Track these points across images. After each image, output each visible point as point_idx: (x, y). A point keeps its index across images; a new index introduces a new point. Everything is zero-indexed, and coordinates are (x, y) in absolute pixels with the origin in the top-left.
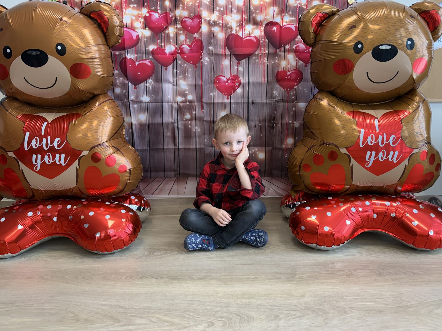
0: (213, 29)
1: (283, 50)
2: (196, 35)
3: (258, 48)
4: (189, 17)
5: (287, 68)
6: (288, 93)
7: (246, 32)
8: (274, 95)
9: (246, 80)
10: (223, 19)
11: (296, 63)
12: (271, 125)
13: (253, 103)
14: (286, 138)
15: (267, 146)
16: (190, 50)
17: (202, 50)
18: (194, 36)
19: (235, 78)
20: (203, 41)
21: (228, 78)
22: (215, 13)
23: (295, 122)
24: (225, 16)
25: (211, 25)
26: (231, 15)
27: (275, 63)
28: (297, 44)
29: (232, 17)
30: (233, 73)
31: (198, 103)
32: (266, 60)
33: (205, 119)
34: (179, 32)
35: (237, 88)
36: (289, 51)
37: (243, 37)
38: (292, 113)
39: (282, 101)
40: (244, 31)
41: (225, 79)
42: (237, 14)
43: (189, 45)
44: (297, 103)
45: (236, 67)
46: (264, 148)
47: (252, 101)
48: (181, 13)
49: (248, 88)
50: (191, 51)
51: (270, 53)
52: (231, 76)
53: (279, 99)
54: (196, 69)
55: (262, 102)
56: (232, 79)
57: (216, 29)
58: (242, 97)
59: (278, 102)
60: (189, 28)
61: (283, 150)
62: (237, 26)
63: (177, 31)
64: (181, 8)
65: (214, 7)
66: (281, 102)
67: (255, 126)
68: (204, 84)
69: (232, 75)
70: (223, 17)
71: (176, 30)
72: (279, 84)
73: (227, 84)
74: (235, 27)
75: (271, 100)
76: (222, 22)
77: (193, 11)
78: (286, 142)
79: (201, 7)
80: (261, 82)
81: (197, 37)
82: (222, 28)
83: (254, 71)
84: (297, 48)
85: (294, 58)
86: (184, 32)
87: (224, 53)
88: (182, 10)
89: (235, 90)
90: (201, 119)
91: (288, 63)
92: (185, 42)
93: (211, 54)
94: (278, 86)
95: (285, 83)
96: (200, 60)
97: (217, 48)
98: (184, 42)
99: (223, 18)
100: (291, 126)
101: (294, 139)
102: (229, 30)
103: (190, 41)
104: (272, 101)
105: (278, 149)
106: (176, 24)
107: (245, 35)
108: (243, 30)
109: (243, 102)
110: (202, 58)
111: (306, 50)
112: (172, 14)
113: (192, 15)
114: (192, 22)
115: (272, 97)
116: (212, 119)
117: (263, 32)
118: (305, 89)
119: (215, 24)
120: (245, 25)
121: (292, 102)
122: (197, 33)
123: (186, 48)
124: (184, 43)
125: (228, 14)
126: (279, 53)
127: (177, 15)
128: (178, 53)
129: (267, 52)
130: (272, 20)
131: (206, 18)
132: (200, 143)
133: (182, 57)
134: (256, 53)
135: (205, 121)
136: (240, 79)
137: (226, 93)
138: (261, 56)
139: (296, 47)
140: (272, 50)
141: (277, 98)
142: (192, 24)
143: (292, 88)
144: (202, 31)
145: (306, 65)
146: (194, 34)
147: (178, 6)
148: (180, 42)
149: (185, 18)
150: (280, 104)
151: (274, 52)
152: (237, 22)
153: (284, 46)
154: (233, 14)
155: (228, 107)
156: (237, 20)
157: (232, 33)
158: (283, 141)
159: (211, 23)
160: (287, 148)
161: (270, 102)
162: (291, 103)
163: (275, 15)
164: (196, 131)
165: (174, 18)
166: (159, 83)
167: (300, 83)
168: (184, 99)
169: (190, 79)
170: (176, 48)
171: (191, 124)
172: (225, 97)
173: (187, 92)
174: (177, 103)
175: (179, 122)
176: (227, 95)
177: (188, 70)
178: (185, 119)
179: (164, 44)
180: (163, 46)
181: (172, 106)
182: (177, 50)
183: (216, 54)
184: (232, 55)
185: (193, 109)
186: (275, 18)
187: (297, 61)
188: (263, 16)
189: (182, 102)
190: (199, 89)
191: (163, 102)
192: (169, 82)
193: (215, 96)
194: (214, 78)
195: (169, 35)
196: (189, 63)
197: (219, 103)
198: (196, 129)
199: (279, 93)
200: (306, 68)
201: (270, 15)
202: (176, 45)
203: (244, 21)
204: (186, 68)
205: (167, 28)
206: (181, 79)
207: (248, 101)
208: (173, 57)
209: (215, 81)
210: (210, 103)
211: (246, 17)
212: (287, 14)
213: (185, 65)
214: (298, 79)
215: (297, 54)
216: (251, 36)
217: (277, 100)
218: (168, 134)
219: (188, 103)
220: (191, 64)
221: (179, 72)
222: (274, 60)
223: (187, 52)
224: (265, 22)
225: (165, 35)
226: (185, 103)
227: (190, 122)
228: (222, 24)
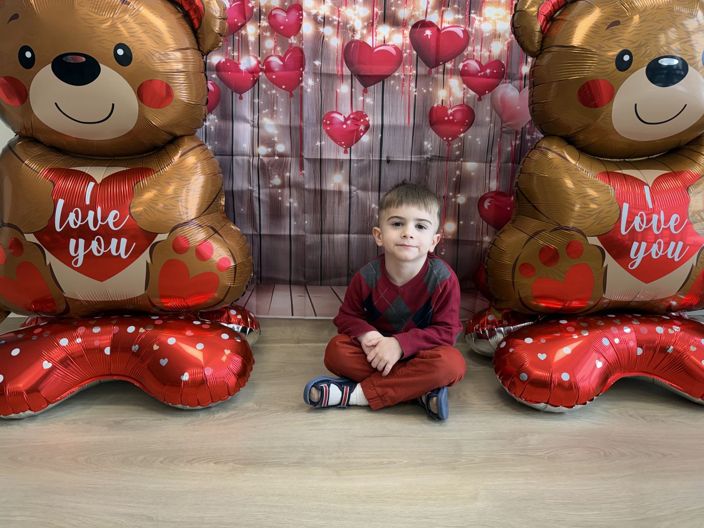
0: (321, 29)
1: (441, 70)
2: (293, 40)
3: (399, 65)
4: (282, 9)
6: (449, 145)
7: (380, 38)
8: (425, 148)
9: (377, 121)
10: (341, 13)
11: (464, 94)
13: (388, 161)
14: (445, 221)
16: (282, 65)
17: (302, 65)
18: (290, 41)
19: (358, 117)
20: (304, 51)
21: (346, 116)
22: (326, 2)
23: (459, 195)
24: (343, 9)
25: (319, 23)
26: (354, 6)
27: (428, 91)
28: (465, 61)
29: (355, 10)
30: (356, 108)
31: (294, 159)
32: (412, 87)
33: (307, 186)
34: (264, 33)
35: (362, 134)
36: (453, 72)
37: (374, 47)
38: (454, 179)
39: (437, 158)
40: (376, 36)
41: (342, 119)
42: (364, 7)
43: (281, 58)
44: (463, 163)
45: (361, 98)
47: (388, 158)
48: (269, 1)
49: (380, 135)
50: (285, 67)
51: (420, 75)
52: (352, 114)
53: (433, 156)
54: (292, 99)
55: (405, 160)
56: (353, 118)
57: (328, 31)
58: (371, 150)
59: (431, 159)
60: (282, 27)
62: (364, 27)
63: (261, 33)
66: (435, 160)
68: (306, 126)
69: (354, 112)
70: (340, 9)
71: (259, 31)
72: (433, 130)
73: (345, 126)
74: (360, 28)
75: (419, 156)
76: (337, 19)
78: (444, 229)
80: (403, 124)
81: (295, 44)
82: (338, 29)
83: (392, 106)
84: (466, 68)
85: (460, 86)
86: (272, 34)
87: (340, 73)
89: (358, 138)
90: (299, 187)
91: (450, 94)
92: (274, 52)
93: (319, 74)
94: (432, 133)
95: (443, 128)
96: (299, 84)
97: (328, 64)
98: (273, 52)
99: (339, 11)
100: (452, 200)
101: (457, 223)
102: (351, 34)
103: (282, 50)
104: (421, 158)
106: (260, 20)
107: (377, 42)
108: (374, 33)
109: (371, 159)
110: (301, 81)
111: (481, 72)
112: (253, 2)
113: (286, 4)
114: (287, 17)
115: (421, 151)
116: (318, 187)
117: (408, 39)
118: (478, 139)
119: (325, 21)
120: (377, 26)
121: (456, 161)
122: (294, 36)
123: (275, 61)
124: (273, 54)
125: (348, 4)
126: (435, 75)
127: (262, 4)
128: (262, 70)
129: (415, 72)
130: (422, 18)
131: (310, 11)
132: (297, 227)
133: (268, 78)
134: (396, 74)
135: (306, 189)
136: (367, 119)
137: (343, 143)
138: (404, 79)
139: (464, 66)
140: (423, 70)
141: (430, 154)
142: (287, 20)
143: (455, 137)
144: (302, 34)
145: (480, 97)
146: (290, 38)
148: (266, 52)
149: (274, 9)
150: (434, 164)
151: (427, 73)
152: (363, 20)
153: (444, 64)
154: (357, 6)
155: (346, 166)
156: (364, 16)
157: (355, 38)
159: (320, 20)
160: (444, 239)
161: (419, 159)
162: (454, 162)
163: (429, 10)
164: (290, 207)
165: (257, 9)
166: (228, 122)
167: (469, 128)
168: (270, 150)
169: (281, 117)
170: (259, 62)
171: (282, 195)
172: (342, 149)
173: (276, 139)
174: (259, 157)
175: (261, 191)
176: (344, 146)
177: (278, 101)
178: (271, 186)
179: (239, 53)
180: (236, 58)
181: (249, 162)
182: (260, 65)
183: (326, 73)
184: (353, 76)
185: (286, 168)
186: (430, 14)
187: (465, 91)
188: (409, 12)
189: (267, 156)
190: (296, 134)
191: (234, 154)
192: (246, 120)
193: (323, 148)
194: (323, 116)
195: (247, 38)
196: (281, 88)
197: (330, 160)
198: (290, 203)
199: (433, 146)
200: (479, 102)
201: (421, 10)
202: (259, 56)
203: (376, 19)
204: (275, 97)
205: (243, 26)
206: (266, 115)
207: (381, 156)
208: (254, 77)
209: (324, 121)
210: (315, 159)
211: (380, 12)
212: (449, 9)
213: (274, 92)
214: (467, 121)
215: (466, 78)
216: (388, 44)
217: (429, 157)
218: (242, 210)
219: (277, 158)
220: (283, 91)
221: (262, 103)
222: (427, 87)
223: (277, 70)
224: (413, 22)
225: (240, 39)
226: (272, 158)
227: (280, 191)
228: (339, 22)
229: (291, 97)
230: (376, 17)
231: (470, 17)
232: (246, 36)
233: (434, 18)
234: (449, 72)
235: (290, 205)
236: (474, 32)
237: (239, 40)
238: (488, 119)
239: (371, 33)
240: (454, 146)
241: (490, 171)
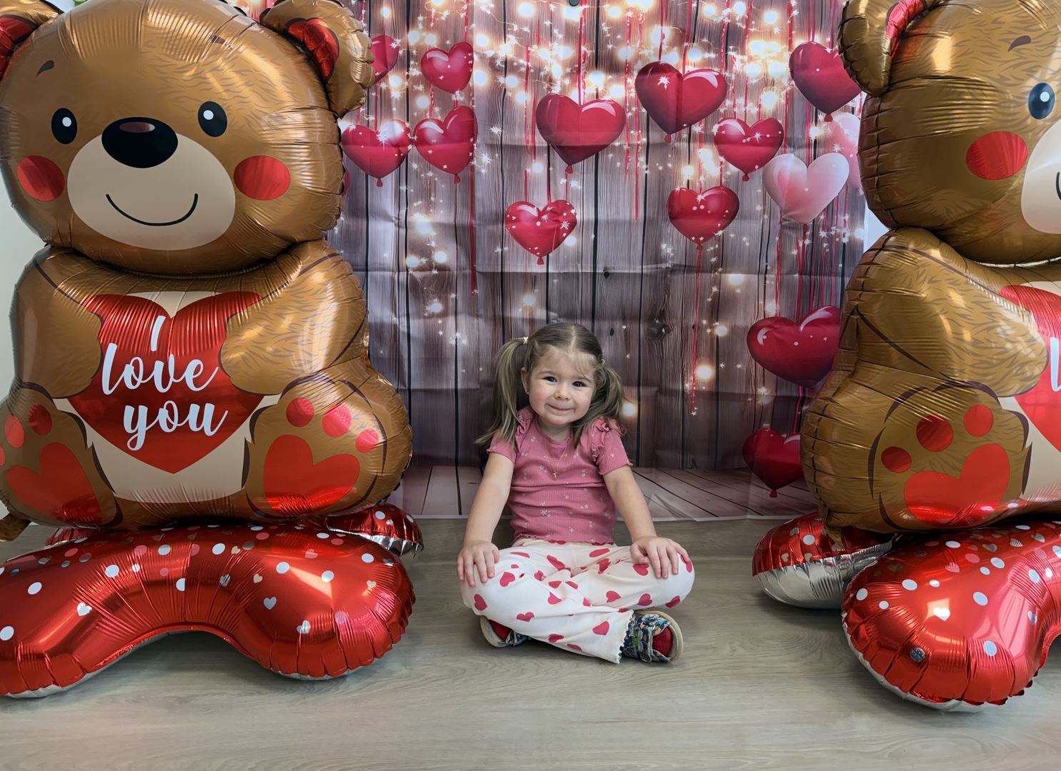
0: (501, 80)
1: (685, 136)
2: (458, 96)
3: (621, 131)
4: (441, 50)
5: (698, 184)
6: (700, 248)
7: (590, 91)
8: (663, 254)
9: (588, 214)
10: (530, 54)
11: (721, 170)
12: (655, 330)
13: (606, 275)
14: (695, 364)
15: (643, 385)
16: (443, 134)
17: (473, 134)
18: (454, 98)
19: (559, 209)
20: (476, 112)
21: (541, 209)
22: (509, 39)
23: (717, 324)
24: (534, 49)
25: (498, 71)
26: (550, 45)
27: (666, 168)
28: (722, 121)
29: (551, 50)
30: (556, 195)
31: (461, 274)
32: (642, 163)
33: (482, 312)
34: (415, 87)
35: (565, 235)
36: (703, 139)
37: (582, 104)
38: (710, 300)
39: (683, 268)
40: (584, 87)
41: (534, 212)
42: (565, 44)
43: (439, 123)
44: (723, 275)
45: (563, 181)
46: (635, 390)
47: (605, 269)
48: (422, 39)
49: (593, 236)
50: (446, 137)
51: (655, 145)
52: (550, 204)
53: (675, 265)
54: (458, 184)
55: (632, 271)
56: (551, 211)
57: (511, 81)
58: (580, 258)
59: (673, 270)
60: (441, 78)
61: (685, 397)
62: (564, 77)
63: (410, 87)
64: (421, 27)
65: (505, 24)
66: (679, 271)
67: (612, 332)
68: (479, 225)
69: (552, 201)
70: (529, 49)
71: (406, 84)
72: (675, 226)
73: (538, 224)
74: (560, 77)
75: (654, 266)
76: (525, 63)
77: (452, 31)
78: (694, 376)
79: (472, 22)
80: (628, 218)
81: (461, 102)
82: (527, 79)
83: (611, 192)
84: (723, 132)
85: (715, 159)
86: (426, 88)
87: (530, 144)
88: (423, 29)
89: (559, 241)
90: (470, 313)
91: (700, 171)
92: (430, 115)
93: (498, 147)
94: (671, 230)
95: (690, 223)
96: (469, 161)
97: (513, 131)
98: (428, 114)
99: (528, 52)
100: (706, 333)
101: (715, 366)
102: (546, 86)
103: (442, 113)
104: (657, 268)
105: (673, 393)
106: (408, 67)
108: (582, 84)
109: (580, 271)
110: (472, 158)
111: (746, 137)
112: (398, 41)
113: (448, 42)
114: (449, 62)
115: (657, 258)
116: (499, 313)
117: (633, 90)
118: (744, 239)
119: (508, 67)
120: (585, 73)
121: (711, 272)
122: (460, 90)
123: (432, 128)
124: (428, 117)
125: (541, 42)
126: (676, 144)
127: (412, 43)
128: (411, 142)
129: (645, 140)
130: (656, 60)
131: (485, 53)
132: (467, 377)
133: (421, 154)
134: (617, 144)
135: (481, 317)
136: (573, 211)
137: (536, 248)
138: (628, 149)
139: (721, 129)
140: (657, 136)
141: (670, 262)
142: (449, 67)
143: (709, 235)
144: (473, 86)
145: (746, 175)
146: (454, 93)
147: (415, 22)
148: (418, 115)
149: (430, 51)
150: (678, 279)
151: (663, 141)
152: (565, 64)
153: (690, 126)
154: (555, 45)
155: (542, 284)
156: (566, 58)
157: (553, 92)
158: (687, 371)
159: (499, 66)
160: (695, 391)
161: (653, 271)
162: (708, 275)
163: (664, 48)
164: (456, 345)
165: (404, 51)
166: (360, 220)
167: (731, 221)
168: (424, 260)
169: (442, 212)
170: (407, 130)
171: (443, 327)
172: (535, 258)
173: (433, 244)
174: (408, 271)
175: (411, 321)
176: (538, 254)
177: (437, 189)
178: (426, 314)
179: (376, 117)
180: (372, 125)
181: (393, 279)
182: (409, 135)
183: (508, 145)
184: (551, 148)
185: (450, 289)
186: (666, 54)
187: (723, 166)
188: (634, 50)
189: (421, 269)
190: (464, 236)
191: (369, 268)
192: (387, 218)
193: (506, 256)
194: (506, 209)
195: (390, 94)
196: (441, 168)
197: (517, 273)
198: (456, 340)
199: (676, 249)
200: (745, 182)
201: (652, 47)
202: (408, 121)
203: (584, 62)
204: (432, 182)
205: (383, 76)
206: (419, 209)
207: (595, 268)
208: (399, 153)
209: (508, 216)
210: (494, 273)
211: (589, 53)
212: (695, 44)
213: (430, 174)
214: (727, 211)
215: (722, 146)
216: (603, 99)
217: (670, 266)
218: (382, 352)
219: (435, 272)
220: (444, 172)
221: (412, 191)
222: (664, 162)
223: (435, 141)
224: (640, 65)
225: (379, 96)
226: (428, 273)
227: (440, 322)
228: (528, 68)
229: (456, 182)
230: (584, 59)
231: (726, 55)
232: (388, 91)
233: (672, 58)
234: (698, 137)
235: (456, 343)
236: (733, 78)
237: (376, 97)
238: (759, 208)
239: (577, 84)
240: (708, 250)
241: (765, 286)
